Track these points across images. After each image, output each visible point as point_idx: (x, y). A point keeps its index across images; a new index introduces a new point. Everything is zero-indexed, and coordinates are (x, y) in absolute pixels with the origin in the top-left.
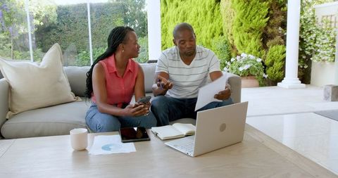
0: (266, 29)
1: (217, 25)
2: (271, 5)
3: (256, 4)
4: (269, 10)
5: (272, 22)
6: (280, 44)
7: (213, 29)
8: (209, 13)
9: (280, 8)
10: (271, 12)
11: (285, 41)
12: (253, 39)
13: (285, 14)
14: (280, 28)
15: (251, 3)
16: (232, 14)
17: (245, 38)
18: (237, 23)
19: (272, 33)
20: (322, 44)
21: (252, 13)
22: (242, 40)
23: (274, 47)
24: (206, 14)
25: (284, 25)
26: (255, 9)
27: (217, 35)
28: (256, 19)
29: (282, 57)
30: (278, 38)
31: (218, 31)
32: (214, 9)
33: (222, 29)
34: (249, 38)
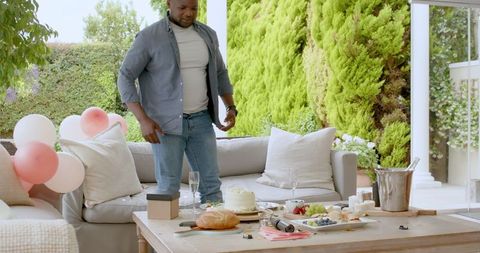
0: (379, 98)
1: (298, 90)
2: (386, 62)
3: (364, 60)
4: (384, 70)
5: (388, 87)
6: (402, 120)
7: (291, 96)
8: (284, 70)
9: (399, 67)
10: (386, 73)
11: (409, 116)
12: (360, 112)
13: (407, 77)
14: (400, 98)
15: (358, 59)
16: (324, 73)
17: (347, 111)
18: (335, 87)
19: (389, 103)
20: (463, 121)
21: (359, 73)
22: (342, 114)
23: (392, 126)
24: (278, 71)
25: (406, 93)
26: (363, 67)
27: (296, 105)
28: (365, 84)
29: (404, 140)
30: (397, 113)
31: (299, 99)
32: (292, 64)
33: (305, 96)
34: (353, 112)
